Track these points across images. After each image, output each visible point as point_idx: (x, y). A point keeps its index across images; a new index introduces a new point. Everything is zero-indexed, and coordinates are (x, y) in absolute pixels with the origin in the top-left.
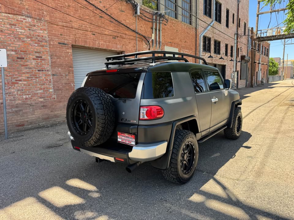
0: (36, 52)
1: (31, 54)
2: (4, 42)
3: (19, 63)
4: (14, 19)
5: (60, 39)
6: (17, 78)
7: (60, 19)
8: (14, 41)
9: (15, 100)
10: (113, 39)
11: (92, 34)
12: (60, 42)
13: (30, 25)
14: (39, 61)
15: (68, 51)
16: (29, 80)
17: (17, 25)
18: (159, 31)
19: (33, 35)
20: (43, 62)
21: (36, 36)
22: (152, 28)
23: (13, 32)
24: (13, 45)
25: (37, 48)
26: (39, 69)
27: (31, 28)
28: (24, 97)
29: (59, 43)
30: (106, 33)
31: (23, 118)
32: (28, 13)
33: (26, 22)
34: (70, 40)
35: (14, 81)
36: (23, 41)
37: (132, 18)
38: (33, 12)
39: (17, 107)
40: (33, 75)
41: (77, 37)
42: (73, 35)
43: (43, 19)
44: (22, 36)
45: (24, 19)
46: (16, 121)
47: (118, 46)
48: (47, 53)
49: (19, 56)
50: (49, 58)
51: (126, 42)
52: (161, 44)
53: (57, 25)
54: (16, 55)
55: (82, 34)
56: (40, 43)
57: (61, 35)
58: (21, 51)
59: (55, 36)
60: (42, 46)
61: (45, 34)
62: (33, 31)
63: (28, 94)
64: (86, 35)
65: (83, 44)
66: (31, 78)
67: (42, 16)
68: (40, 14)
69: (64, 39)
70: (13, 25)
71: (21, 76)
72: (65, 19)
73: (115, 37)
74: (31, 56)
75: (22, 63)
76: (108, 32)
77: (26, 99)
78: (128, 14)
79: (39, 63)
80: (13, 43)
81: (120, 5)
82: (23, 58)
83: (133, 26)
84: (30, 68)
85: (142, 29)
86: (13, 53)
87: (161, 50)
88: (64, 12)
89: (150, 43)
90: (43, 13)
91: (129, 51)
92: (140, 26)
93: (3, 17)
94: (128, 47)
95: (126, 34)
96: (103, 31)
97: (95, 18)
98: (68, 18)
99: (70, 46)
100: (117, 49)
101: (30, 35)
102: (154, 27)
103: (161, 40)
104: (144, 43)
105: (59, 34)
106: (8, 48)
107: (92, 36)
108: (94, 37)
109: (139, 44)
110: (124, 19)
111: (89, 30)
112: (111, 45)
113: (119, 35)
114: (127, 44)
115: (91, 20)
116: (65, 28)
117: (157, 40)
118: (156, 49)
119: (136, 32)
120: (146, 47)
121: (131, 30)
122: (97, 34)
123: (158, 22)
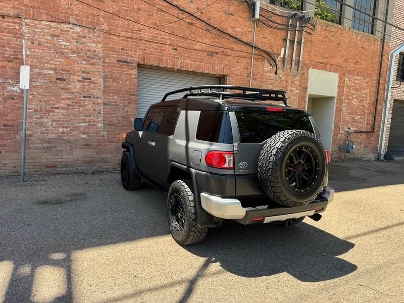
0: (83, 72)
1: (76, 74)
2: (41, 58)
3: (58, 85)
4: (57, 28)
5: (120, 55)
6: (54, 104)
7: (123, 28)
8: (55, 56)
9: (48, 133)
10: (208, 57)
11: (172, 49)
12: (120, 59)
13: (78, 36)
14: (87, 84)
15: (130, 72)
16: (69, 109)
17: (61, 36)
18: (299, 43)
19: (82, 50)
20: (92, 85)
21: (85, 50)
22: (285, 40)
23: (54, 45)
24: (53, 62)
25: (85, 66)
26: (84, 95)
27: (80, 40)
28: (61, 130)
29: (118, 61)
30: (198, 47)
31: (56, 157)
32: (77, 20)
33: (73, 32)
34: (136, 57)
35: (48, 108)
36: (67, 58)
37: (247, 24)
38: (85, 19)
39: (49, 142)
40: (75, 102)
41: (147, 53)
42: (142, 50)
43: (97, 28)
44: (66, 51)
45: (71, 28)
46: (46, 160)
47: (216, 68)
48: (99, 74)
49: (59, 77)
50: (101, 80)
51: (231, 61)
52: (300, 64)
53: (118, 36)
54: (55, 75)
55: (155, 49)
56: (90, 60)
57: (122, 49)
58: (63, 70)
59: (113, 51)
60: (94, 64)
61: (99, 48)
62: (82, 43)
63: (66, 127)
64: (163, 50)
65: (156, 64)
66: (73, 106)
67: (97, 24)
68: (94, 22)
69: (127, 56)
70: (56, 36)
71: (59, 103)
72: (131, 27)
73: (211, 54)
74: (76, 77)
75: (62, 86)
76: (200, 45)
77: (63, 133)
78: (240, 19)
79: (86, 87)
80: (52, 60)
81: (226, 5)
82: (65, 80)
83: (248, 36)
84: (73, 93)
85: (264, 41)
86: (52, 72)
87: (301, 75)
88: (131, 17)
89: (277, 63)
90: (99, 20)
91: (235, 75)
92: (261, 36)
93: (43, 27)
94: (234, 69)
95: (232, 49)
96: (192, 44)
97: (180, 25)
98: (136, 26)
99: (135, 65)
100: (213, 71)
101: (77, 49)
102: (288, 38)
103: (301, 60)
104: (267, 64)
105: (119, 49)
106: (46, 65)
107: (172, 52)
108: (176, 53)
109: (256, 65)
110: (232, 25)
111: (168, 43)
112: (204, 65)
113: (220, 50)
114: (233, 64)
115: (172, 28)
116: (130, 40)
117: (294, 58)
118: (291, 73)
119: (252, 47)
120: (269, 69)
121: (243, 42)
122: (182, 49)
123: (297, 29)
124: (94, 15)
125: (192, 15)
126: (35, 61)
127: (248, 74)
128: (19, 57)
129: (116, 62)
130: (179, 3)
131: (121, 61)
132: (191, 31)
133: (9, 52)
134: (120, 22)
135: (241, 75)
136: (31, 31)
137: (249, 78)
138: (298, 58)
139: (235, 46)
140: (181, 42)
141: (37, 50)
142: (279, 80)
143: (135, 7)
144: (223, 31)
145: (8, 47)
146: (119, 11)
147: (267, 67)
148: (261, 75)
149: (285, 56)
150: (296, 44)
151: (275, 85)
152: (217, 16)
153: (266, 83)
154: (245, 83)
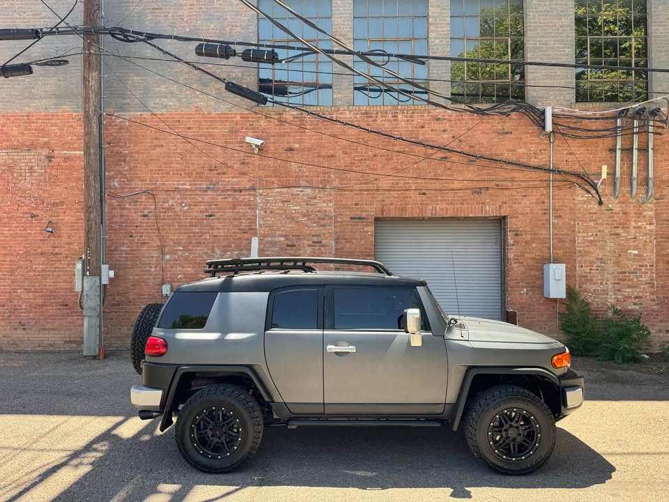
0: (313, 236)
1: (306, 239)
2: (273, 226)
3: (288, 252)
4: (288, 193)
5: (353, 211)
8: (285, 223)
10: (473, 196)
11: (419, 194)
12: (353, 216)
13: (308, 198)
14: (316, 248)
15: (366, 229)
17: (291, 201)
18: (644, 150)
20: (322, 248)
21: (316, 212)
22: (613, 150)
23: (285, 211)
24: (284, 229)
25: (315, 229)
27: (310, 201)
29: (351, 218)
30: (456, 185)
32: (307, 182)
33: (303, 195)
34: (372, 211)
36: (297, 222)
37: (537, 140)
38: (315, 178)
41: (386, 204)
42: (380, 201)
43: (328, 186)
44: (297, 215)
45: (301, 191)
47: (487, 208)
48: (330, 236)
49: (289, 243)
50: (333, 243)
51: (513, 196)
52: (651, 183)
53: (351, 191)
54: (286, 242)
55: (397, 198)
56: (321, 221)
57: (356, 204)
58: (293, 236)
59: (346, 208)
60: (324, 226)
61: (330, 208)
62: (312, 205)
64: (407, 197)
65: (398, 215)
67: (328, 182)
68: (325, 180)
69: (361, 211)
70: (286, 201)
73: (478, 191)
74: (306, 242)
75: (292, 252)
76: (459, 183)
78: (523, 136)
79: (317, 252)
80: (283, 226)
81: (498, 123)
82: (295, 246)
83: (539, 157)
85: (571, 158)
86: (282, 239)
87: (656, 199)
88: (367, 166)
89: (600, 187)
90: (329, 177)
91: (523, 214)
92: (565, 153)
93: (274, 194)
94: (519, 206)
95: (513, 180)
96: (448, 183)
97: (429, 163)
98: (372, 176)
99: (372, 220)
100: (482, 213)
101: (308, 211)
102: (619, 146)
103: (651, 175)
104: (579, 190)
105: (352, 205)
106: (277, 232)
107: (419, 198)
108: (424, 197)
109: (557, 195)
110: (510, 147)
111: (414, 188)
112: (468, 208)
113: (493, 184)
114: (517, 199)
116: (365, 193)
117: (635, 175)
118: (633, 199)
119: (549, 170)
120: (586, 199)
121: (530, 167)
122: (432, 192)
123: (636, 130)
124: (324, 173)
125: (443, 149)
126: (267, 229)
127: (546, 210)
128: (253, 227)
129: (349, 220)
130: (426, 136)
131: (355, 218)
132: (445, 167)
133: (245, 224)
134: (353, 174)
135: (532, 213)
136: (264, 201)
137: (547, 216)
138: (644, 174)
139: (518, 175)
140: (432, 183)
141: (269, 219)
142: (607, 212)
143: (371, 154)
144: (495, 158)
145: (244, 219)
146: (351, 163)
147: (580, 195)
148: (571, 209)
149: (615, 174)
150: (635, 153)
151: (600, 221)
152: (484, 140)
153: (582, 221)
154: (542, 224)
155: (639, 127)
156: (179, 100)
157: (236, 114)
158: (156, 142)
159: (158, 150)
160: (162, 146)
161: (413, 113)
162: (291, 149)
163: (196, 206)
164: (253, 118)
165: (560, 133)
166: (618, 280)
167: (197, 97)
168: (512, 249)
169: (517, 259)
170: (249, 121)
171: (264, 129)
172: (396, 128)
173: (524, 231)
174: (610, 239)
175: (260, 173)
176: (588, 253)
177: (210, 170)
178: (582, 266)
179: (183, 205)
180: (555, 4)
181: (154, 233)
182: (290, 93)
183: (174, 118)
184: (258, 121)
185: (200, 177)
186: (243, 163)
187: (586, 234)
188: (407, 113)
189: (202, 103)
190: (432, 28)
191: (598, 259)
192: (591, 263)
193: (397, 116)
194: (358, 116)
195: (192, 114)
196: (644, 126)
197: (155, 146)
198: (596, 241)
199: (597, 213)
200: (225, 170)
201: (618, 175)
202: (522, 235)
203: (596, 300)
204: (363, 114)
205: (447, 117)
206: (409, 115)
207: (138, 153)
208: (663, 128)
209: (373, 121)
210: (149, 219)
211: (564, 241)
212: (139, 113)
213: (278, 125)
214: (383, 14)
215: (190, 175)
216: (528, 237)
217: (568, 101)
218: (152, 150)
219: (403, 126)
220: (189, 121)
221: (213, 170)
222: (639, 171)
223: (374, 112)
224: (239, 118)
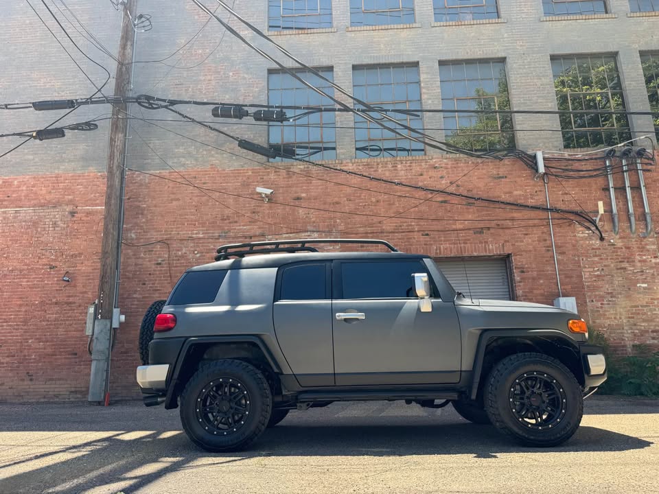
7: (362, 224)
10: (475, 236)
11: (423, 235)
18: (636, 188)
22: (607, 189)
30: (458, 226)
32: (314, 226)
37: (532, 182)
38: (322, 224)
43: (334, 230)
45: (309, 236)
47: (491, 247)
51: (514, 235)
52: (648, 218)
64: (411, 238)
67: (335, 226)
68: (331, 225)
72: (370, 221)
73: (480, 231)
76: (461, 224)
78: (518, 180)
81: (493, 169)
83: (535, 198)
85: (567, 198)
87: (657, 233)
88: (370, 211)
89: (599, 224)
90: (335, 222)
91: (526, 251)
92: (561, 192)
94: (521, 244)
95: (513, 219)
96: (449, 224)
97: (430, 207)
98: (375, 219)
100: (486, 251)
102: (611, 185)
103: (647, 210)
104: (579, 228)
107: (422, 239)
108: (427, 238)
109: (558, 233)
110: (507, 190)
111: (416, 229)
112: (471, 247)
113: (493, 224)
114: (520, 238)
115: (420, 212)
116: (370, 235)
117: (631, 210)
118: (633, 234)
119: (547, 210)
120: (587, 235)
121: (528, 206)
122: (435, 233)
123: (625, 168)
124: (330, 218)
125: (441, 192)
127: (549, 247)
130: (425, 182)
132: (446, 209)
134: (357, 218)
135: (535, 250)
137: (550, 252)
138: (640, 210)
139: (516, 215)
140: (434, 225)
142: (609, 248)
143: (374, 200)
144: (494, 200)
146: (356, 209)
147: (581, 233)
148: (574, 246)
149: (612, 211)
150: (628, 190)
151: (604, 256)
152: (481, 185)
153: (586, 256)
154: (547, 261)
155: (627, 165)
156: (196, 160)
157: (247, 170)
158: (173, 196)
159: (175, 203)
160: (178, 200)
161: (411, 163)
162: (298, 199)
163: (208, 253)
164: (264, 172)
165: (553, 175)
166: (632, 314)
167: (212, 156)
168: (520, 286)
169: (526, 296)
170: (260, 175)
171: (274, 181)
172: (396, 176)
173: (529, 268)
174: (617, 273)
175: (269, 221)
176: (596, 288)
177: (222, 220)
178: (592, 301)
179: (196, 252)
180: (533, 68)
181: (167, 280)
182: (298, 155)
183: (190, 175)
184: (268, 175)
185: (213, 227)
186: (254, 213)
187: (592, 270)
188: (406, 163)
189: (217, 161)
190: (423, 91)
191: (608, 293)
192: (602, 298)
193: (396, 166)
194: (360, 168)
195: (206, 171)
196: (632, 163)
197: (172, 200)
198: (604, 276)
199: (600, 249)
200: (236, 219)
201: (615, 211)
202: (528, 272)
203: (612, 335)
204: (364, 165)
205: (443, 165)
206: (407, 165)
207: (155, 206)
208: (651, 164)
209: (375, 171)
210: (163, 267)
211: (571, 277)
212: (158, 172)
213: (286, 178)
214: (380, 82)
215: (203, 224)
216: (535, 274)
217: (557, 147)
218: (169, 203)
219: (402, 174)
220: (205, 177)
221: (226, 220)
222: (635, 207)
223: (375, 164)
224: (250, 173)
